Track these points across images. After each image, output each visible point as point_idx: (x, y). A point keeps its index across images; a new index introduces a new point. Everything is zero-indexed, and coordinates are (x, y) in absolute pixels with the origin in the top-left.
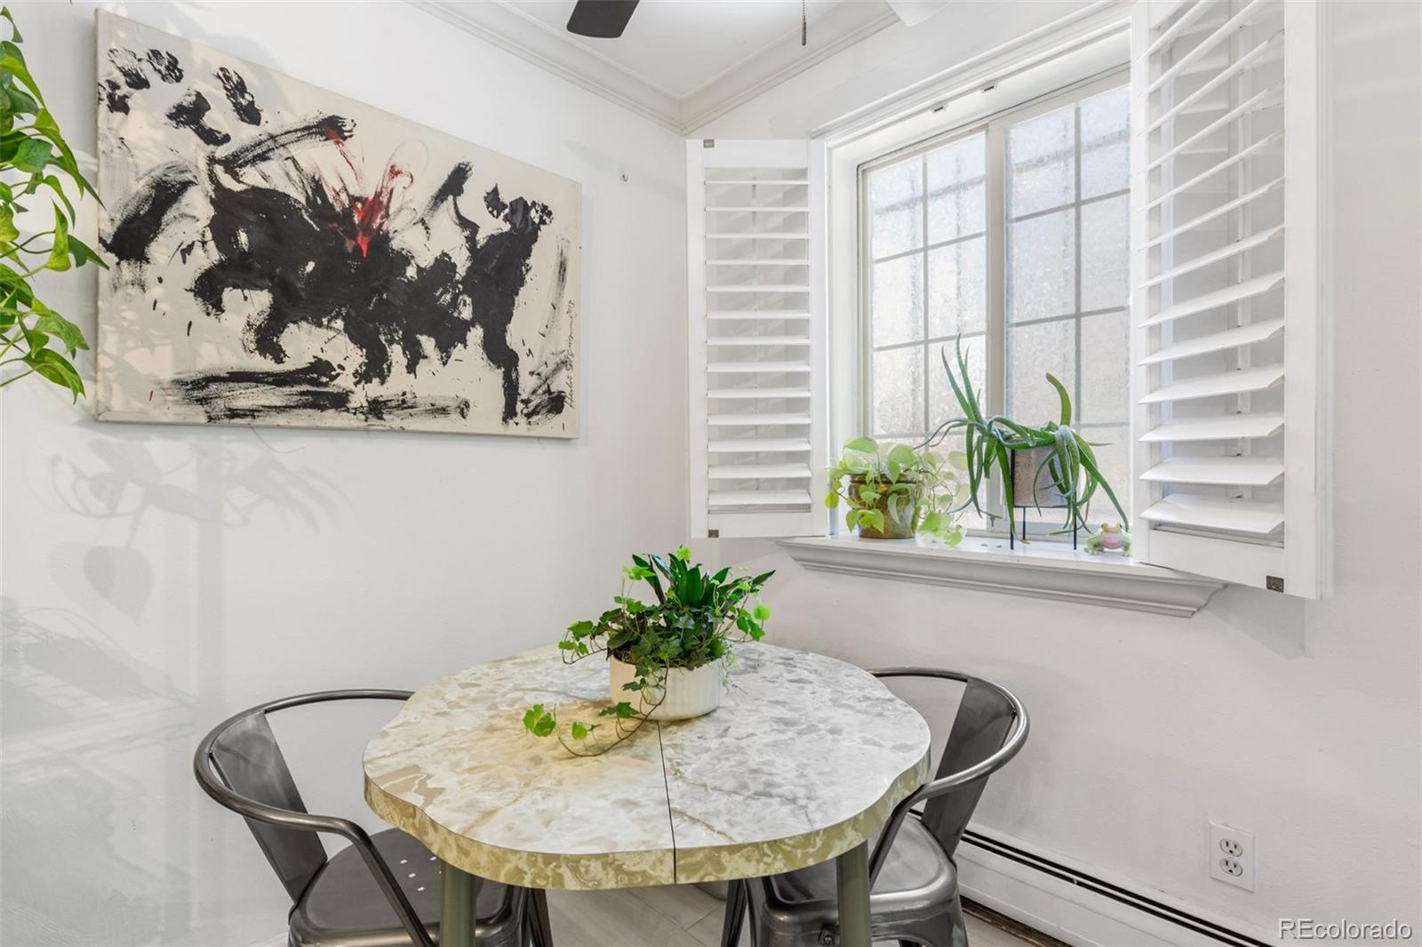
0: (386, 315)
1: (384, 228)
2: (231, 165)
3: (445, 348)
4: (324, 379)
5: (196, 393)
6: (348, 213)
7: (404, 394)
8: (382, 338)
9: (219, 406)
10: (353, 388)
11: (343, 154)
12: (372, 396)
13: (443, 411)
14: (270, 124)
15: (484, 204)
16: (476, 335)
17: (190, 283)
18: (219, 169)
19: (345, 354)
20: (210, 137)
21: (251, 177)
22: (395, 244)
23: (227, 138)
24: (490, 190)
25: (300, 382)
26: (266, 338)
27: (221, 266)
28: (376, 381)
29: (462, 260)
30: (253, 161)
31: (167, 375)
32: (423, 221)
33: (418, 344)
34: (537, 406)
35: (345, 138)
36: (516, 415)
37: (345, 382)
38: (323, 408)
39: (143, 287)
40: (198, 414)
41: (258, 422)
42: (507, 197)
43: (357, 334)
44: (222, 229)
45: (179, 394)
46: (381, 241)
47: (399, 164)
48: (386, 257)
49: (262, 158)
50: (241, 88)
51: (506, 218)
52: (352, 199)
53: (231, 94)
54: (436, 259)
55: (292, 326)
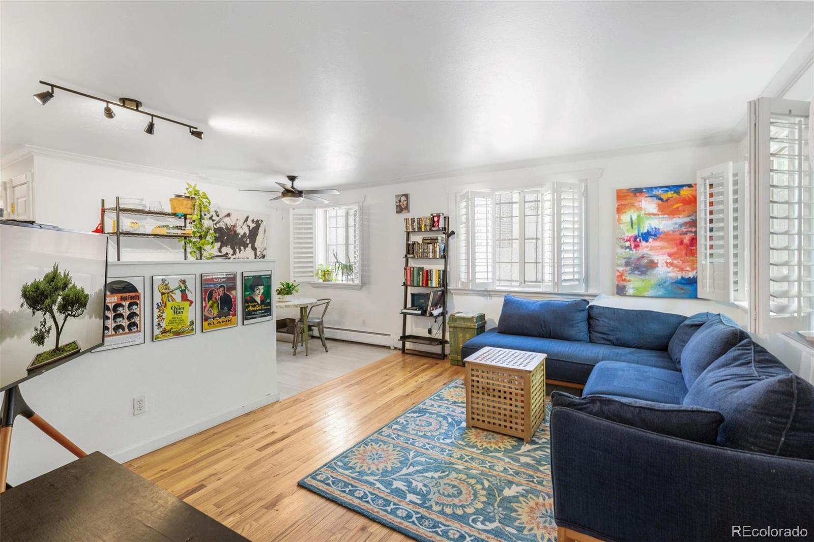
0: (236, 244)
1: (236, 229)
2: (216, 224)
3: (245, 249)
4: (227, 255)
6: (231, 228)
7: (238, 257)
8: (235, 248)
11: (230, 219)
12: (234, 257)
13: (244, 259)
14: (220, 217)
15: (251, 222)
16: (250, 245)
19: (230, 251)
20: (213, 221)
21: (218, 225)
22: (237, 232)
23: (215, 220)
24: (252, 219)
25: (224, 256)
26: (220, 250)
28: (234, 255)
29: (248, 233)
30: (218, 223)
32: (241, 227)
33: (241, 248)
34: (260, 257)
35: (230, 216)
36: (257, 258)
37: (230, 256)
38: (227, 260)
42: (255, 220)
43: (232, 248)
44: (214, 234)
46: (235, 232)
47: (238, 218)
48: (236, 234)
49: (220, 222)
50: (217, 212)
51: (255, 224)
52: (231, 226)
53: (216, 214)
54: (244, 233)
55: (223, 247)
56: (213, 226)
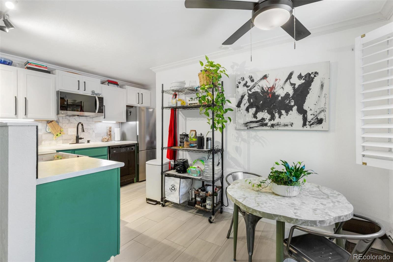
0: (275, 108)
1: (274, 91)
3: (287, 112)
4: (263, 121)
5: (246, 125)
6: (268, 91)
7: (278, 122)
8: (274, 112)
9: (249, 127)
10: (268, 122)
11: (267, 81)
12: (272, 123)
13: (287, 125)
14: (255, 81)
15: (297, 78)
16: (295, 108)
17: (245, 109)
18: (249, 91)
19: (267, 116)
20: (248, 87)
21: (253, 90)
22: (276, 94)
23: (250, 86)
24: (299, 75)
25: (260, 122)
26: (255, 116)
27: (249, 106)
28: (273, 120)
29: (291, 93)
30: (253, 88)
31: (243, 123)
32: (282, 87)
33: (281, 112)
34: (313, 123)
35: (267, 78)
36: (306, 125)
37: (267, 121)
38: (263, 126)
39: (240, 111)
40: (246, 128)
41: (254, 129)
42: (303, 75)
43: (269, 113)
44: (249, 100)
45: (244, 125)
46: (274, 94)
47: (277, 78)
48: (275, 96)
49: (254, 87)
50: (252, 77)
51: (303, 80)
52: (268, 88)
53: (250, 79)
54: (285, 94)
55: (258, 113)
56: (248, 93)
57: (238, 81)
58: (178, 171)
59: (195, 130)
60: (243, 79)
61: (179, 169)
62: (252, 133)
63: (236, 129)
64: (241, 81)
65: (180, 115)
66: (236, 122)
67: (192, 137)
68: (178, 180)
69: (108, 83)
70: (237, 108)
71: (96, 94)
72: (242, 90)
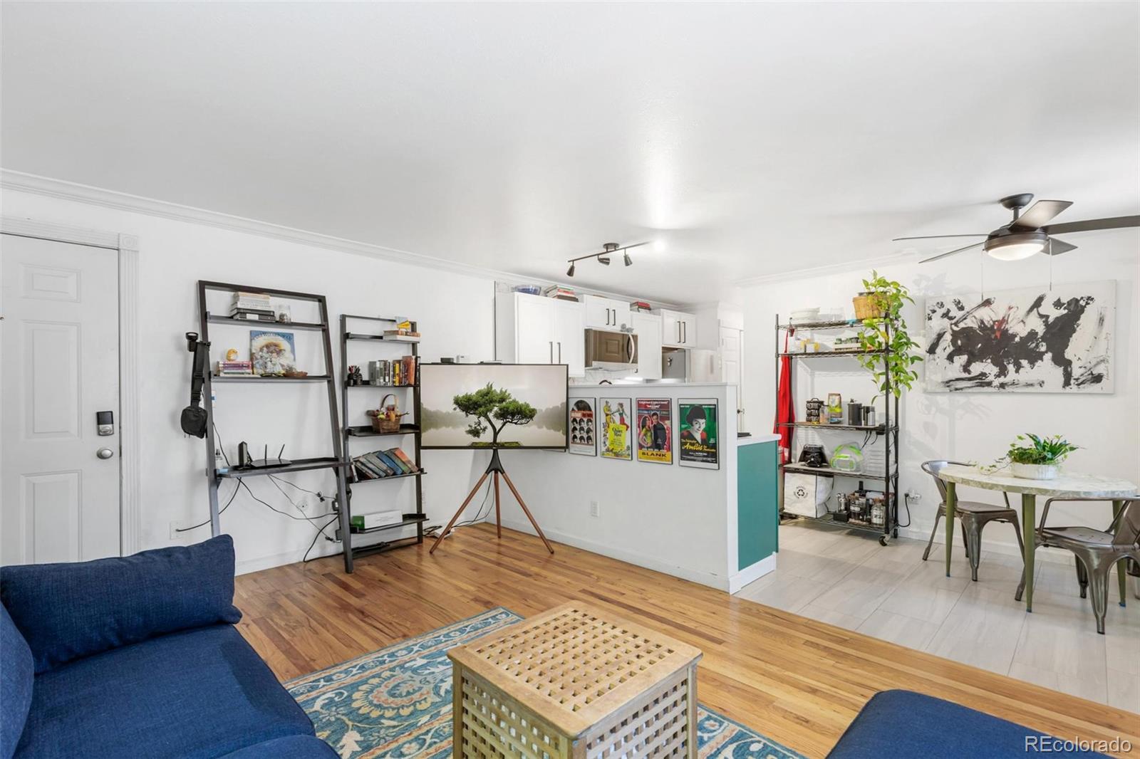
0: (1007, 355)
1: (1006, 327)
2: (956, 324)
3: (1032, 363)
4: (984, 378)
5: (947, 384)
6: (992, 327)
7: (1014, 380)
8: (1005, 363)
9: (952, 388)
10: (994, 380)
11: (991, 309)
12: (1001, 381)
13: (1032, 385)
14: (967, 309)
15: (1053, 306)
16: (1048, 356)
17: (946, 357)
18: (953, 326)
19: (991, 369)
20: (951, 318)
21: (962, 325)
22: (1010, 332)
23: (955, 317)
24: (1056, 300)
25: (976, 379)
26: (966, 368)
27: (953, 351)
28: (1003, 377)
29: (1041, 330)
30: (962, 321)
31: (940, 381)
32: (1022, 321)
33: (1020, 363)
34: (1083, 381)
35: (991, 304)
36: (1070, 385)
37: (991, 378)
38: (984, 386)
39: (935, 360)
40: (947, 389)
41: (963, 391)
42: (1065, 300)
43: (995, 363)
44: (954, 342)
45: (942, 385)
46: (1005, 332)
47: (1013, 304)
48: (1007, 337)
49: (965, 319)
50: (959, 302)
51: (1065, 308)
52: (994, 322)
53: (956, 305)
54: (1029, 333)
55: (973, 364)
56: (951, 329)
57: (932, 308)
58: (810, 464)
59: (839, 393)
60: (942, 305)
61: (812, 459)
62: (960, 398)
63: (925, 391)
64: (936, 309)
65: (799, 367)
66: (927, 379)
67: (834, 405)
68: (812, 478)
69: (637, 307)
70: (928, 354)
71: (628, 330)
72: (938, 324)
